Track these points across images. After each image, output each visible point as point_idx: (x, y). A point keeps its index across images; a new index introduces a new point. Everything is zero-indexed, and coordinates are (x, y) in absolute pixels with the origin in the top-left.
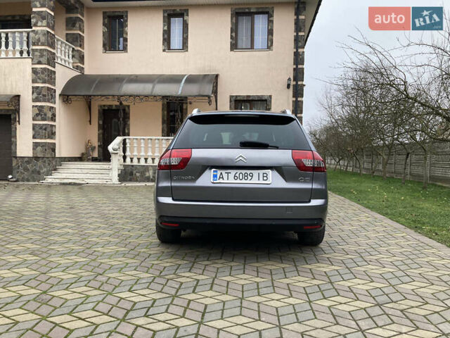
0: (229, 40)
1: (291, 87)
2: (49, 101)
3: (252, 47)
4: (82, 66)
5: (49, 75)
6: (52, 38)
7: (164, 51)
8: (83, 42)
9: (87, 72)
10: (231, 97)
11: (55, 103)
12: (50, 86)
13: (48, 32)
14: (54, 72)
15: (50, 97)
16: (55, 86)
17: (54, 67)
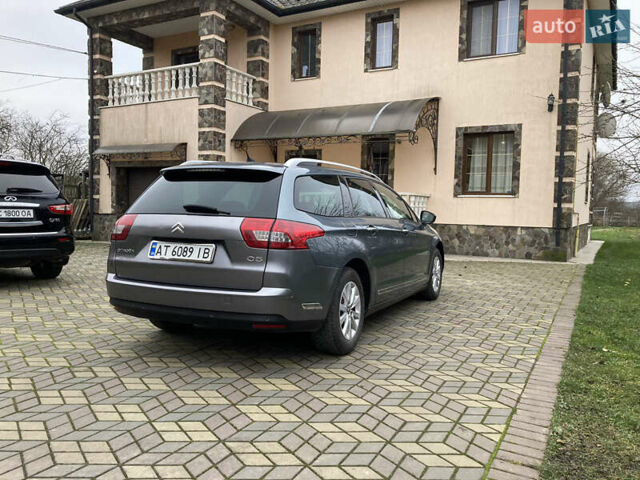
0: (458, 45)
1: (556, 109)
2: (215, 149)
3: (493, 52)
4: (264, 101)
5: (215, 117)
6: (220, 70)
7: (366, 71)
8: (268, 70)
9: (272, 108)
10: (458, 129)
11: (224, 151)
12: (217, 130)
13: (216, 64)
14: (224, 113)
15: (217, 144)
16: (224, 129)
17: (224, 106)
